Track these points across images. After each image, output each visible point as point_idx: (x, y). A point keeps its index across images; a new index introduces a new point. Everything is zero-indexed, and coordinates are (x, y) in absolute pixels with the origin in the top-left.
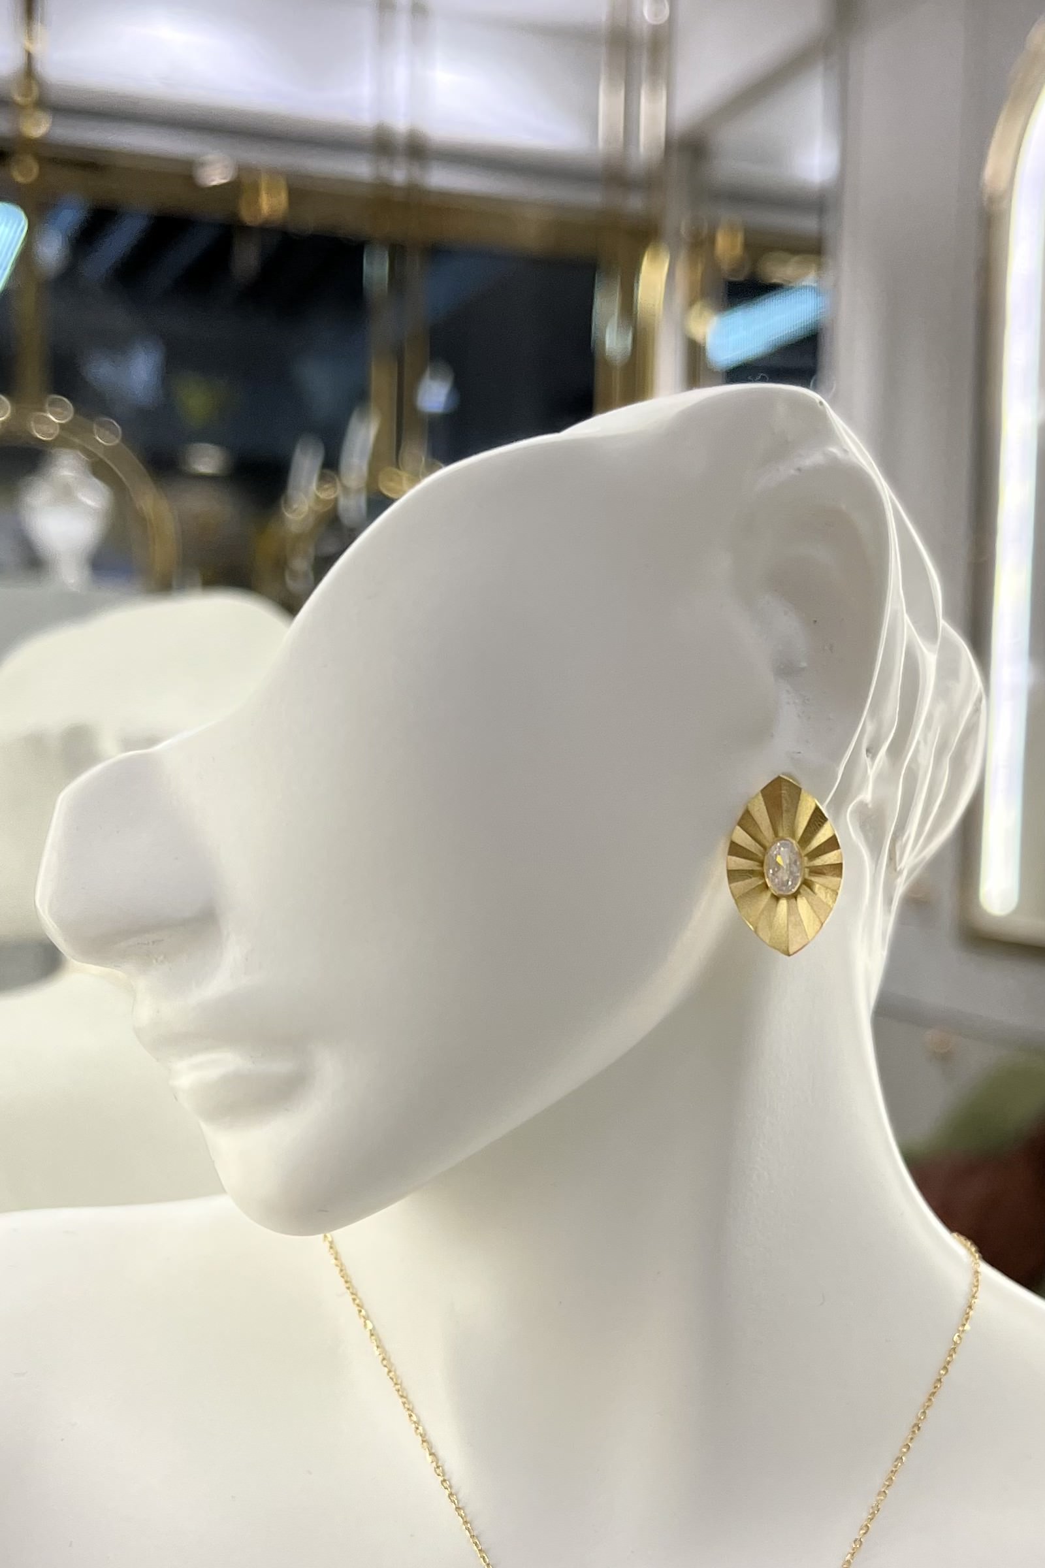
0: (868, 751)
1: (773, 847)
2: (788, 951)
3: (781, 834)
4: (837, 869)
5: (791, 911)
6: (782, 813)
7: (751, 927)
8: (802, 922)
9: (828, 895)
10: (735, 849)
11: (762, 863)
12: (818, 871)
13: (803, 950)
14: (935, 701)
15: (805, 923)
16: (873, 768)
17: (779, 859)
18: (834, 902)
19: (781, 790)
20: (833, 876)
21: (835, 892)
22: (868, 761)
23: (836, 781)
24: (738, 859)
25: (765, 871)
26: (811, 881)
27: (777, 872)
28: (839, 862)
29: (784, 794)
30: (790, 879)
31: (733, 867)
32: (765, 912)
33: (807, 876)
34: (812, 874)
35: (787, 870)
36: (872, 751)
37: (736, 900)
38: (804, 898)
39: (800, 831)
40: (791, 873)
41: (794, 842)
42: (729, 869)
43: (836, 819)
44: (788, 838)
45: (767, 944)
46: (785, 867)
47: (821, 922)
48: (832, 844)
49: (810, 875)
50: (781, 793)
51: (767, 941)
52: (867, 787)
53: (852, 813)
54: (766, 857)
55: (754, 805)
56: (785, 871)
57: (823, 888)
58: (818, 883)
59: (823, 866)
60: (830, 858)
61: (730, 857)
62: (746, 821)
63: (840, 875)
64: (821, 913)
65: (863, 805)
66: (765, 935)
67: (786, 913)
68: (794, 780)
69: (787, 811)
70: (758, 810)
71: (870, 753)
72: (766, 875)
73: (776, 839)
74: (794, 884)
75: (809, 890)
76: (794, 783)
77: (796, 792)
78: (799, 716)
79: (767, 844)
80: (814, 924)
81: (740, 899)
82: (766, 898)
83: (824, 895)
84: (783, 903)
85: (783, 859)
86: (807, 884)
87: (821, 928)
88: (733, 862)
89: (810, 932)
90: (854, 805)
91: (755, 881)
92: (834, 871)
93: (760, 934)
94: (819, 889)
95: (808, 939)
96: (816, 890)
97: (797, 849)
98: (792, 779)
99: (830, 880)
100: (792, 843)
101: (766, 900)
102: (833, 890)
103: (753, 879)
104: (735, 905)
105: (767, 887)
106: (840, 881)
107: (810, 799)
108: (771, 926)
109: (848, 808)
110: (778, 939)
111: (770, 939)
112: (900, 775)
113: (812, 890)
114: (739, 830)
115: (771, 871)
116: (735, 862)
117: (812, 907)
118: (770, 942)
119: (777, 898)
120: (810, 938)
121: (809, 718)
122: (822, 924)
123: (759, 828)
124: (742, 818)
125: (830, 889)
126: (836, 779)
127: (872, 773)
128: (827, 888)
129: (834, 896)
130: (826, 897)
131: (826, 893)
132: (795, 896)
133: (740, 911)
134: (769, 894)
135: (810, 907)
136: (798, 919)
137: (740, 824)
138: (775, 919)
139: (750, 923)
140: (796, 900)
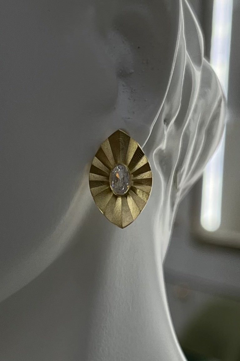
0: (165, 121)
1: (114, 169)
2: (122, 225)
3: (119, 162)
4: (149, 181)
5: (124, 204)
6: (120, 150)
7: (102, 212)
8: (130, 210)
9: (144, 195)
10: (94, 170)
11: (108, 177)
12: (139, 182)
13: (130, 225)
14: (199, 98)
15: (131, 211)
16: (168, 130)
17: (117, 175)
18: (147, 199)
19: (119, 138)
20: (147, 185)
21: (148, 194)
22: (165, 126)
23: (148, 135)
24: (95, 175)
25: (110, 182)
26: (135, 187)
27: (117, 182)
28: (150, 177)
29: (121, 140)
30: (124, 187)
31: (93, 179)
32: (109, 204)
33: (132, 185)
34: (135, 184)
35: (122, 182)
36: (167, 121)
37: (94, 197)
38: (131, 197)
39: (129, 160)
40: (124, 183)
41: (126, 166)
42: (90, 180)
43: (148, 156)
44: (122, 164)
45: (111, 222)
46: (121, 180)
47: (140, 210)
48: (147, 168)
49: (134, 185)
50: (119, 139)
51: (111, 220)
52: (164, 141)
53: (156, 154)
54: (111, 174)
55: (105, 145)
56: (120, 182)
57: (141, 192)
58: (139, 189)
59: (142, 179)
60: (145, 175)
61: (90, 173)
62: (100, 154)
63: (151, 185)
64: (140, 205)
65: (161, 151)
66: (109, 217)
67: (121, 205)
68: (126, 133)
69: (123, 149)
70: (107, 148)
71: (166, 122)
72: (110, 183)
73: (116, 165)
74: (125, 190)
75: (134, 193)
76: (127, 134)
77: (127, 140)
78: (129, 99)
79: (111, 167)
80: (136, 211)
81: (95, 196)
82: (110, 197)
83: (142, 195)
84: (120, 200)
85: (119, 175)
86: (133, 189)
87: (140, 213)
88: (93, 177)
89: (134, 216)
90: (157, 151)
91: (104, 187)
92: (147, 182)
93: (107, 216)
94: (139, 192)
95: (133, 219)
96: (138, 193)
97: (127, 170)
98: (125, 132)
99: (145, 188)
100: (125, 167)
101: (110, 198)
102: (146, 193)
103: (104, 186)
104: (93, 200)
105: (111, 190)
106: (151, 188)
107: (135, 143)
108: (112, 211)
109: (154, 151)
110: (116, 219)
111: (112, 219)
112: (181, 135)
113: (135, 193)
114: (96, 159)
115: (113, 182)
116: (94, 176)
117: (135, 202)
118: (112, 220)
119: (116, 197)
120: (134, 219)
121: (135, 100)
122: (140, 212)
123: (107, 158)
124: (98, 152)
125: (145, 192)
126: (149, 134)
127: (166, 133)
128: (144, 192)
129: (147, 196)
130: (143, 196)
131: (143, 194)
132: (126, 196)
133: (96, 203)
134: (112, 195)
135: (134, 202)
136: (127, 208)
137: (96, 156)
138: (115, 208)
139: (101, 210)
140: (127, 198)
